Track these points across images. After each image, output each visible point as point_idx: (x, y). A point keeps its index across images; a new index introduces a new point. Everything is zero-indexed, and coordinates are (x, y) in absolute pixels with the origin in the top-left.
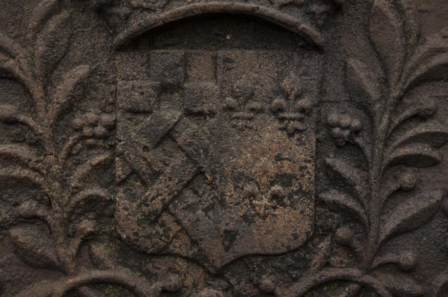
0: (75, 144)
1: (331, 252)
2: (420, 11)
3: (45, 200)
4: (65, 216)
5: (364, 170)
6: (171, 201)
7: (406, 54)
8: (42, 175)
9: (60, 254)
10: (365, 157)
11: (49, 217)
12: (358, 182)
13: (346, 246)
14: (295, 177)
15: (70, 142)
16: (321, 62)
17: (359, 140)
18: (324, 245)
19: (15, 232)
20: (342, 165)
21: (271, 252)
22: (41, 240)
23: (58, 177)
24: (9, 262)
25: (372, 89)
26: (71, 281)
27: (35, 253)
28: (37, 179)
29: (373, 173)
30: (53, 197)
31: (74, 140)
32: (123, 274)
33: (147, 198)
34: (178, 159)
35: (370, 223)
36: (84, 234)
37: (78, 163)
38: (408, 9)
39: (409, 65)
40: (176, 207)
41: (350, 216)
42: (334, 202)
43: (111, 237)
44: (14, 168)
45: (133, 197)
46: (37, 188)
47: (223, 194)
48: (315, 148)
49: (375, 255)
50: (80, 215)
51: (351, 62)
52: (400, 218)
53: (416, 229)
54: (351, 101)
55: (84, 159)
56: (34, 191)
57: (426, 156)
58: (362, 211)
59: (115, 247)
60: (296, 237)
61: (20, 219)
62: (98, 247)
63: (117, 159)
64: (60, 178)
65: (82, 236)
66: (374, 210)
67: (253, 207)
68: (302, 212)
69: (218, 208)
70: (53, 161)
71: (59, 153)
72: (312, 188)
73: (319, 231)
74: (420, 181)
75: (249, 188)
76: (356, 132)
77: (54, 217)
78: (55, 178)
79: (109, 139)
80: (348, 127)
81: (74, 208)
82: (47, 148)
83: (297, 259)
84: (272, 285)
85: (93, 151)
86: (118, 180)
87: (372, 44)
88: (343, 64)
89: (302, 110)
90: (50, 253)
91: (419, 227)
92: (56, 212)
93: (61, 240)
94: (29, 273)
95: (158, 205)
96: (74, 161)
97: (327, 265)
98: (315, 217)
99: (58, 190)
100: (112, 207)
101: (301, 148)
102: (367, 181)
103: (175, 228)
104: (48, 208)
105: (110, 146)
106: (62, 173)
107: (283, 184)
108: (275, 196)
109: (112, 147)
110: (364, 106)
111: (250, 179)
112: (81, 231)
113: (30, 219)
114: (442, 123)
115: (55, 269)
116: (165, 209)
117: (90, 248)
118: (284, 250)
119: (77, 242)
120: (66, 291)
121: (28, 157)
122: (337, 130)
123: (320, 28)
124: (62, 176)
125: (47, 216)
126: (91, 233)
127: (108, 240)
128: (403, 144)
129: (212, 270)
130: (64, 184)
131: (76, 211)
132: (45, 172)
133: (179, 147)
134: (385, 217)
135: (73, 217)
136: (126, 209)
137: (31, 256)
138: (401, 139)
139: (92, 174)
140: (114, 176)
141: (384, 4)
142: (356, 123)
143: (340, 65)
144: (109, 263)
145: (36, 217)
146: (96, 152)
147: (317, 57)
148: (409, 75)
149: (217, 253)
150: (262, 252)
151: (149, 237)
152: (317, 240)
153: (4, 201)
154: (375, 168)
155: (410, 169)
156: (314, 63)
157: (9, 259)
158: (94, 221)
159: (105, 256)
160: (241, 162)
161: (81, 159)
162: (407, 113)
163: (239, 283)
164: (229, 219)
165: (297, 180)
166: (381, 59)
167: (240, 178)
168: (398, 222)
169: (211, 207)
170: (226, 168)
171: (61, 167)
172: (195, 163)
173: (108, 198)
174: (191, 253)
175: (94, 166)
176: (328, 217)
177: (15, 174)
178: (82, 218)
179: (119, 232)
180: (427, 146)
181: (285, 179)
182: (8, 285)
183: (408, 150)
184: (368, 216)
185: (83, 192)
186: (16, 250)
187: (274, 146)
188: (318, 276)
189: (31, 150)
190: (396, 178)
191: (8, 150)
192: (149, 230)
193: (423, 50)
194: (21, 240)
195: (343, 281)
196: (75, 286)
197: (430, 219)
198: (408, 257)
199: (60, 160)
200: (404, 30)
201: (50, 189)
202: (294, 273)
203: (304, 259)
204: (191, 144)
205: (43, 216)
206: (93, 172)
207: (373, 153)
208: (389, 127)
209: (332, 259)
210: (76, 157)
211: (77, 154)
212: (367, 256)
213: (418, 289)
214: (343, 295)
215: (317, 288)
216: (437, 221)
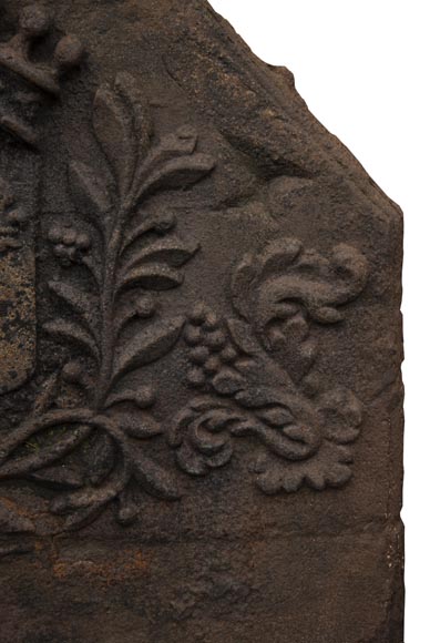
1: (58, 390)
2: (152, 105)
5: (96, 294)
7: (138, 156)
10: (95, 280)
12: (87, 309)
13: (75, 383)
14: (11, 305)
16: (37, 165)
17: (87, 260)
18: (49, 383)
20: (67, 290)
25: (99, 199)
29: (104, 298)
35: (101, 356)
38: (136, 102)
39: (141, 169)
41: (79, 349)
42: (59, 333)
48: (34, 269)
49: (109, 392)
51: (74, 165)
52: (136, 349)
53: (154, 361)
54: (77, 212)
57: (163, 277)
58: (92, 343)
60: (14, 375)
66: (106, 341)
68: (20, 346)
72: (32, 317)
73: (41, 369)
74: (158, 306)
76: (84, 250)
80: (73, 244)
87: (99, 144)
88: (65, 167)
89: (15, 223)
91: (158, 359)
97: (53, 406)
98: (37, 352)
101: (15, 270)
110: (92, 219)
114: (181, 239)
122: (59, 248)
123: (32, 122)
128: (138, 264)
134: (121, 348)
138: (135, 257)
141: (108, 95)
142: (82, 239)
143: (61, 169)
147: (30, 157)
148: (141, 182)
152: (41, 378)
154: (106, 292)
155: (148, 293)
156: (27, 165)
162: (142, 227)
165: (13, 307)
166: (111, 162)
168: (133, 353)
176: (53, 351)
180: (165, 265)
183: (143, 271)
184: (100, 348)
188: (41, 419)
190: (133, 302)
193: (156, 152)
195: (71, 423)
197: (171, 349)
198: (145, 392)
200: (133, 128)
202: (14, 419)
203: (26, 400)
207: (103, 274)
208: (121, 243)
209: (59, 399)
212: (98, 393)
213: (157, 427)
214: (71, 440)
215: (41, 432)
216: (178, 351)
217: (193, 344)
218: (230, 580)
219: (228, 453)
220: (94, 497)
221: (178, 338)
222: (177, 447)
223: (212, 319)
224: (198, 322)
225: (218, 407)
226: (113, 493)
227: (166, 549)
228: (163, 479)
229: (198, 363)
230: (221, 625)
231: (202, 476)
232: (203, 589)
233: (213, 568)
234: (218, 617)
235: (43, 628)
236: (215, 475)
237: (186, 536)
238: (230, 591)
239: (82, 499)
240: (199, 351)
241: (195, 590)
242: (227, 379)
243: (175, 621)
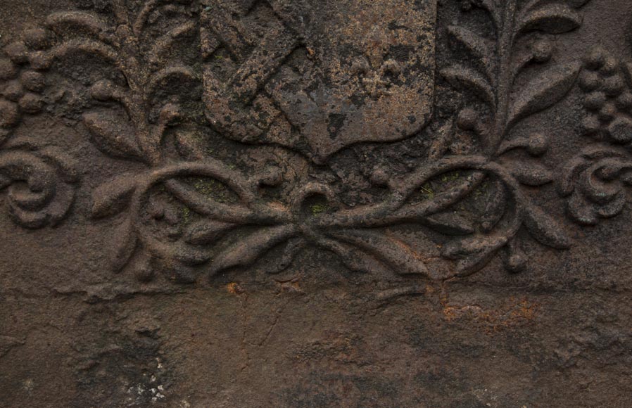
0: (151, 11)
1: (452, 137)
3: (120, 79)
4: (145, 98)
5: (492, 39)
6: (268, 80)
8: (115, 48)
9: (142, 142)
10: (494, 23)
11: (127, 100)
12: (485, 53)
13: (469, 129)
14: (412, 49)
15: (146, 8)
18: (445, 129)
19: (88, 116)
20: (467, 34)
21: (384, 138)
22: (120, 126)
23: (134, 51)
24: (85, 151)
26: (156, 172)
27: (114, 141)
28: (110, 53)
29: (503, 41)
30: (129, 75)
31: (150, 6)
32: (215, 166)
33: (238, 76)
34: (275, 29)
35: (497, 102)
36: (167, 118)
37: (156, 35)
40: (273, 87)
41: (475, 95)
42: (457, 77)
43: (199, 125)
44: (83, 40)
45: (222, 76)
46: (111, 64)
47: (327, 71)
48: (435, 13)
49: (503, 138)
50: (163, 97)
52: (532, 94)
53: (548, 107)
55: (164, 30)
56: (107, 69)
57: (564, 18)
58: (489, 88)
59: (204, 136)
60: (412, 120)
61: (94, 102)
62: (185, 135)
63: (202, 29)
64: (136, 53)
65: (166, 121)
66: (503, 86)
67: (363, 86)
68: (420, 91)
69: (322, 87)
70: (127, 32)
71: (133, 22)
72: (431, 61)
73: (440, 114)
74: (555, 51)
75: (358, 63)
77: (133, 100)
78: (130, 53)
79: (192, 5)
81: (154, 89)
82: (119, 16)
83: (414, 147)
84: (385, 176)
85: (173, 20)
86: (204, 55)
90: (130, 141)
91: (552, 105)
92: (135, 92)
93: (142, 125)
94: (108, 165)
95: (251, 84)
96: (152, 33)
97: (448, 152)
98: (435, 97)
99: (135, 67)
100: (199, 88)
101: (418, 14)
102: (496, 52)
103: (273, 112)
104: (124, 89)
105: (193, 13)
106: (138, 46)
107: (398, 58)
108: (389, 73)
109: (196, 15)
111: (359, 53)
112: (165, 115)
113: (105, 102)
115: (137, 160)
116: (261, 89)
117: (175, 136)
118: (398, 135)
119: (160, 128)
120: (151, 184)
121: (97, 26)
124: (139, 51)
125: (124, 98)
126: (176, 119)
127: (196, 127)
128: (538, 5)
129: (316, 160)
130: (142, 61)
131: (157, 93)
132: (118, 45)
133: (275, 14)
134: (515, 95)
135: (154, 100)
136: (215, 89)
137: (109, 144)
139: (174, 48)
140: (200, 50)
144: (198, 153)
145: (111, 99)
146: (177, 21)
149: (323, 143)
150: (374, 139)
151: (243, 122)
152: (436, 124)
153: (74, 80)
154: (505, 35)
155: (545, 37)
157: (85, 148)
158: (179, 105)
159: (193, 146)
160: (349, 32)
161: (160, 29)
163: (347, 176)
164: (336, 100)
165: (414, 52)
167: (347, 51)
168: (528, 99)
169: (314, 87)
170: (331, 40)
171: (137, 39)
172: (295, 33)
173: (193, 77)
174: (292, 141)
175: (176, 37)
176: (449, 97)
177: (84, 46)
178: (164, 102)
179: (208, 117)
180: (565, 6)
181: (400, 52)
182: (86, 178)
183: (543, 12)
184: (496, 93)
185: (164, 70)
186: (92, 138)
187: (388, 11)
188: (437, 164)
189: (100, 19)
190: (528, 48)
191: (74, 17)
192: (242, 114)
194: (96, 125)
195: (465, 169)
196: (160, 179)
197: (566, 95)
198: (538, 139)
199: (135, 30)
201: (126, 65)
202: (410, 163)
203: (422, 146)
204: (289, 10)
205: (120, 98)
206: (174, 45)
207: (503, 16)
209: (454, 145)
210: (154, 27)
211: (155, 23)
212: (492, 140)
213: (548, 175)
214: (464, 185)
215: (436, 177)
216: (573, 97)
217: (589, 89)
218: (615, 331)
219: (619, 202)
220: (485, 243)
221: (575, 84)
222: (568, 195)
223: (611, 62)
224: (595, 66)
225: (612, 155)
226: (504, 239)
227: (552, 298)
228: (554, 228)
229: (593, 109)
230: (605, 376)
231: (592, 225)
232: (589, 339)
233: (600, 320)
234: (601, 368)
235: (433, 367)
236: (605, 226)
237: (573, 286)
238: (616, 343)
239: (473, 244)
240: (596, 96)
241: (581, 340)
242: (624, 125)
243: (559, 368)
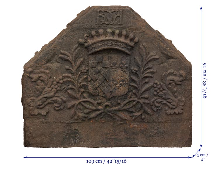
1: (132, 95)
2: (149, 48)
3: (74, 85)
4: (78, 88)
5: (138, 79)
6: (99, 85)
7: (146, 56)
8: (74, 80)
9: (77, 96)
10: (139, 76)
12: (137, 81)
13: (135, 94)
14: (125, 80)
15: (79, 73)
17: (137, 73)
18: (130, 94)
19: (69, 91)
20: (134, 78)
21: (120, 95)
22: (73, 93)
25: (140, 63)
26: (79, 101)
27: (72, 95)
29: (140, 79)
30: (76, 84)
32: (90, 100)
33: (94, 85)
34: (101, 77)
35: (139, 89)
37: (81, 77)
38: (146, 48)
39: (147, 58)
40: (100, 86)
41: (136, 88)
42: (132, 85)
45: (92, 84)
47: (110, 84)
48: (129, 74)
49: (140, 96)
50: (81, 88)
51: (136, 57)
52: (145, 88)
54: (136, 65)
56: (72, 83)
57: (150, 76)
58: (138, 87)
60: (125, 92)
62: (85, 94)
63: (89, 77)
66: (140, 87)
67: (116, 86)
68: (126, 87)
69: (109, 86)
71: (77, 75)
72: (128, 82)
73: (130, 91)
74: (149, 81)
75: (115, 82)
76: (137, 71)
77: (76, 88)
78: (76, 81)
80: (135, 70)
81: (80, 86)
82: (75, 75)
83: (125, 97)
84: (120, 102)
85: (84, 75)
86: (89, 81)
87: (140, 54)
88: (134, 57)
89: (126, 67)
90: (75, 95)
91: (149, 90)
93: (77, 93)
94: (71, 99)
95: (97, 86)
97: (131, 98)
98: (128, 88)
100: (87, 86)
101: (126, 75)
102: (139, 81)
103: (100, 91)
107: (122, 82)
108: (120, 84)
109: (88, 74)
110: (138, 66)
111: (115, 81)
112: (81, 91)
113: (72, 89)
114: (153, 69)
115: (76, 99)
116: (98, 87)
117: (83, 94)
118: (122, 95)
119: (81, 93)
120: (79, 103)
121: (71, 76)
122: (133, 71)
123: (130, 51)
124: (78, 80)
126: (83, 92)
127: (87, 93)
128: (146, 74)
129: (108, 99)
130: (78, 82)
133: (101, 74)
134: (142, 88)
136: (90, 87)
138: (146, 73)
139: (84, 80)
141: (142, 47)
142: (137, 69)
144: (87, 97)
145: (72, 88)
147: (129, 56)
148: (147, 60)
149: (109, 96)
150: (117, 95)
151: (95, 92)
152: (129, 93)
153: (66, 85)
155: (147, 78)
156: (129, 57)
157: (67, 96)
158: (84, 89)
160: (114, 77)
162: (147, 67)
163: (113, 101)
164: (111, 89)
166: (142, 57)
167: (113, 81)
169: (108, 86)
170: (111, 79)
171: (77, 78)
172: (104, 77)
174: (103, 96)
175: (84, 78)
176: (131, 88)
177: (68, 80)
179: (89, 91)
180: (150, 74)
181: (123, 81)
182: (67, 102)
183: (147, 75)
185: (82, 83)
186: (69, 95)
187: (120, 74)
188: (129, 100)
190: (145, 80)
191: (67, 75)
192: (95, 91)
193: (149, 55)
194: (70, 93)
195: (134, 101)
197: (151, 88)
198: (147, 96)
200: (146, 52)
202: (124, 99)
204: (104, 74)
205: (74, 88)
207: (140, 75)
208: (143, 70)
212: (139, 96)
213: (148, 102)
214: (134, 104)
215: (129, 102)
216: (152, 89)
217: (155, 88)
218: (161, 130)
219: (161, 107)
220: (137, 114)
221: (153, 86)
222: (152, 106)
223: (158, 83)
224: (156, 84)
225: (159, 99)
226: (141, 114)
227: (149, 124)
228: (150, 111)
229: (156, 91)
230: (159, 138)
231: (156, 111)
232: (156, 131)
233: (158, 128)
234: (159, 137)
235: (128, 136)
236: (159, 111)
237: (153, 122)
238: (161, 132)
239: (135, 114)
240: (156, 89)
241: (155, 131)
242: (161, 94)
243: (151, 137)
